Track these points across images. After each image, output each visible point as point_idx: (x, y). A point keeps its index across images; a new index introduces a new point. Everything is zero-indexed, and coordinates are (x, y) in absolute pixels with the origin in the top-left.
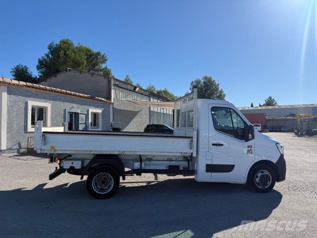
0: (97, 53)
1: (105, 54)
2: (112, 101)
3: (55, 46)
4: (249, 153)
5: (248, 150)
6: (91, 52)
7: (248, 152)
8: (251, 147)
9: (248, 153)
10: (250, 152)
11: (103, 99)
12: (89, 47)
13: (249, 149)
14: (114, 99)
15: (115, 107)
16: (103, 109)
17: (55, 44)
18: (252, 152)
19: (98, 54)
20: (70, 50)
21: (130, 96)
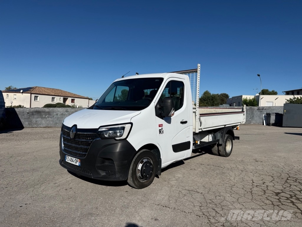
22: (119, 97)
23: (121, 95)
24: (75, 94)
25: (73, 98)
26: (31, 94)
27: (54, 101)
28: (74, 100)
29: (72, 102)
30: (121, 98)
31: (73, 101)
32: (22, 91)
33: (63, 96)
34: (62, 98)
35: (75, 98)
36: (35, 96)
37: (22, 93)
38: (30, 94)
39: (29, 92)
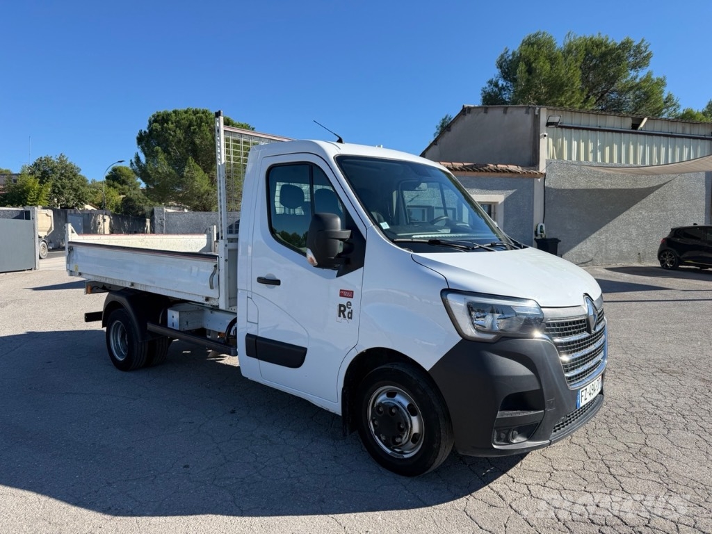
0: (622, 44)
1: (643, 40)
2: (542, 168)
3: (510, 58)
4: (344, 317)
5: (341, 306)
6: (603, 48)
7: (340, 311)
8: (350, 294)
9: (340, 316)
10: (346, 313)
11: (512, 167)
12: (603, 36)
13: (344, 301)
14: (549, 164)
15: (552, 186)
16: (510, 192)
17: (510, 53)
18: (351, 313)
19: (625, 46)
20: (542, 58)
21: (615, 147)
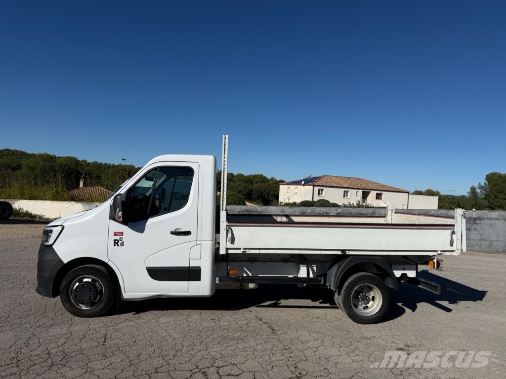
22: (480, 188)
23: (485, 184)
24: (385, 184)
25: (379, 192)
26: (314, 186)
27: (347, 196)
28: (381, 195)
29: (376, 198)
30: (485, 190)
31: (379, 196)
32: (303, 183)
33: (362, 189)
34: (360, 192)
35: (382, 192)
36: (319, 190)
37: (304, 185)
38: (312, 187)
39: (312, 183)
